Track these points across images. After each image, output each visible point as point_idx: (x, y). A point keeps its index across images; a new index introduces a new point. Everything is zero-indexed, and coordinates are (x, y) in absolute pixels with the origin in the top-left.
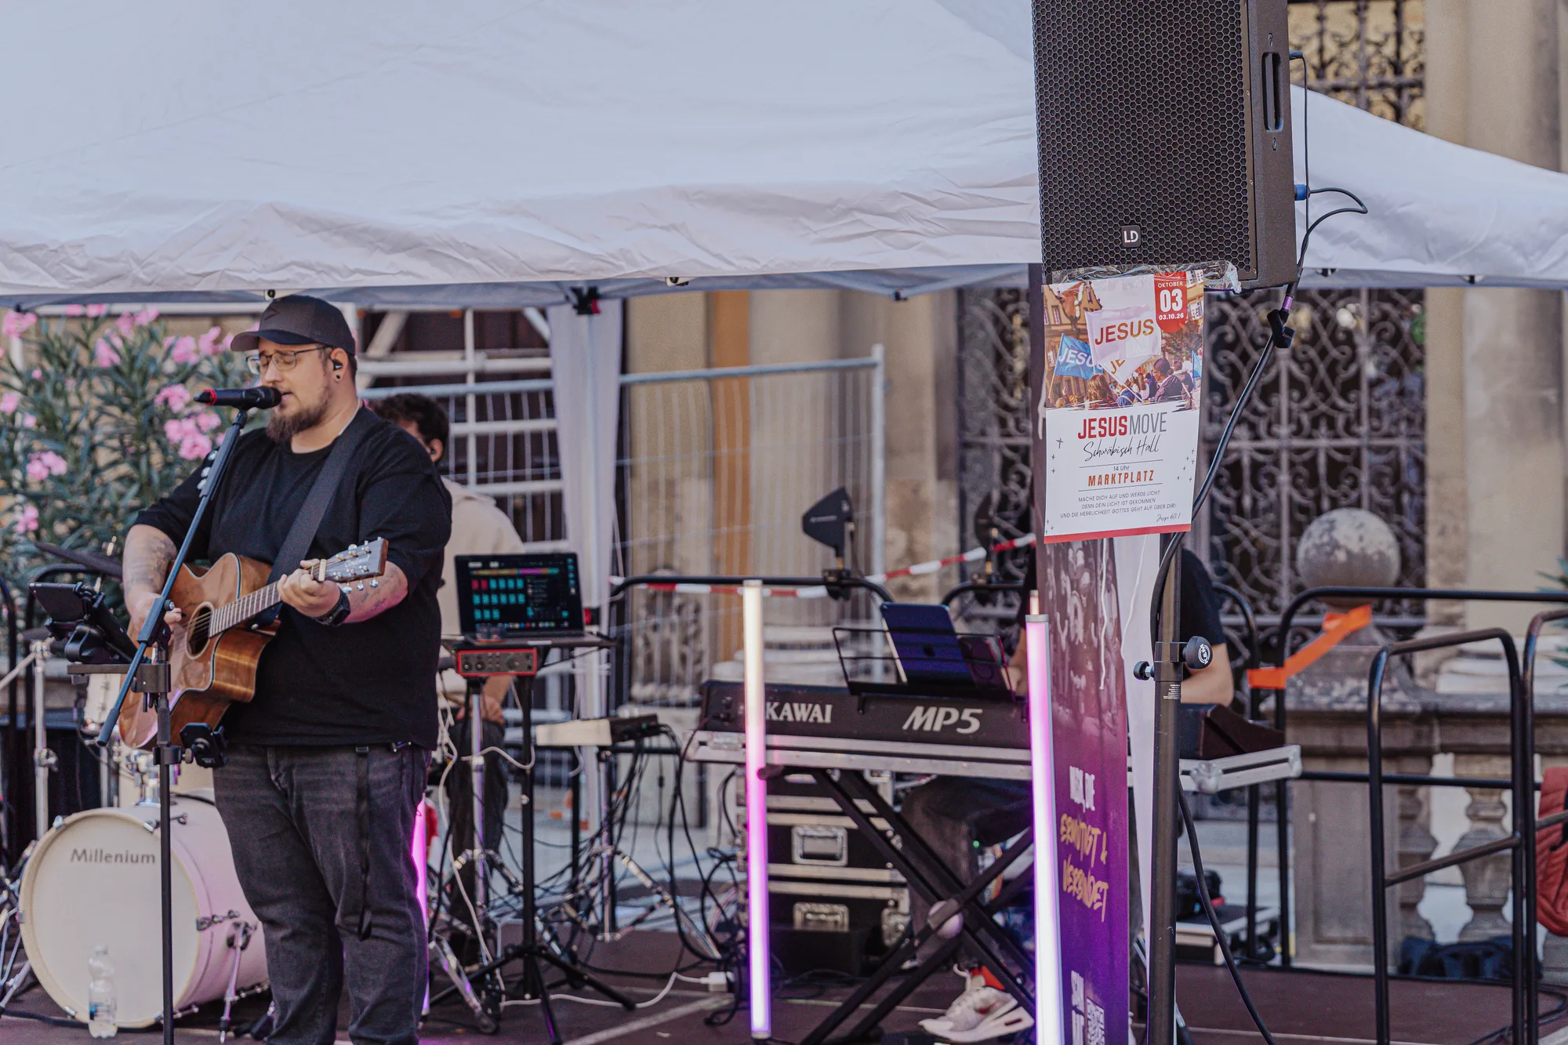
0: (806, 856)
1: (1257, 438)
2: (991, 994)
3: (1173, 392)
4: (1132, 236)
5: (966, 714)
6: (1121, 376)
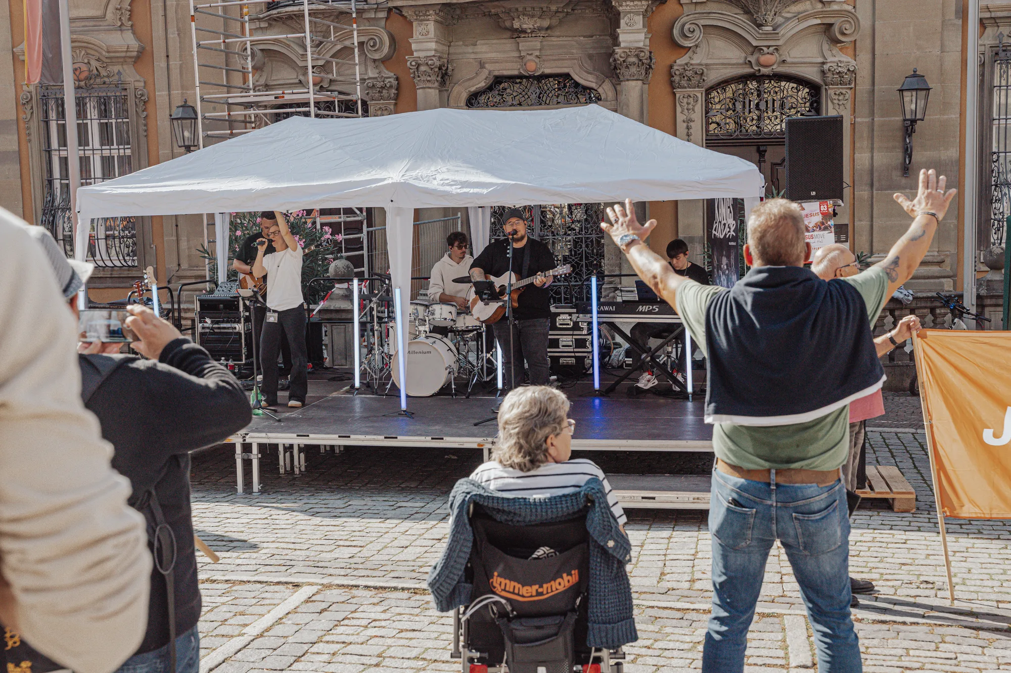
0: (563, 346)
1: (554, 235)
2: (649, 376)
3: (826, 229)
4: (813, 193)
5: (654, 307)
6: (811, 225)
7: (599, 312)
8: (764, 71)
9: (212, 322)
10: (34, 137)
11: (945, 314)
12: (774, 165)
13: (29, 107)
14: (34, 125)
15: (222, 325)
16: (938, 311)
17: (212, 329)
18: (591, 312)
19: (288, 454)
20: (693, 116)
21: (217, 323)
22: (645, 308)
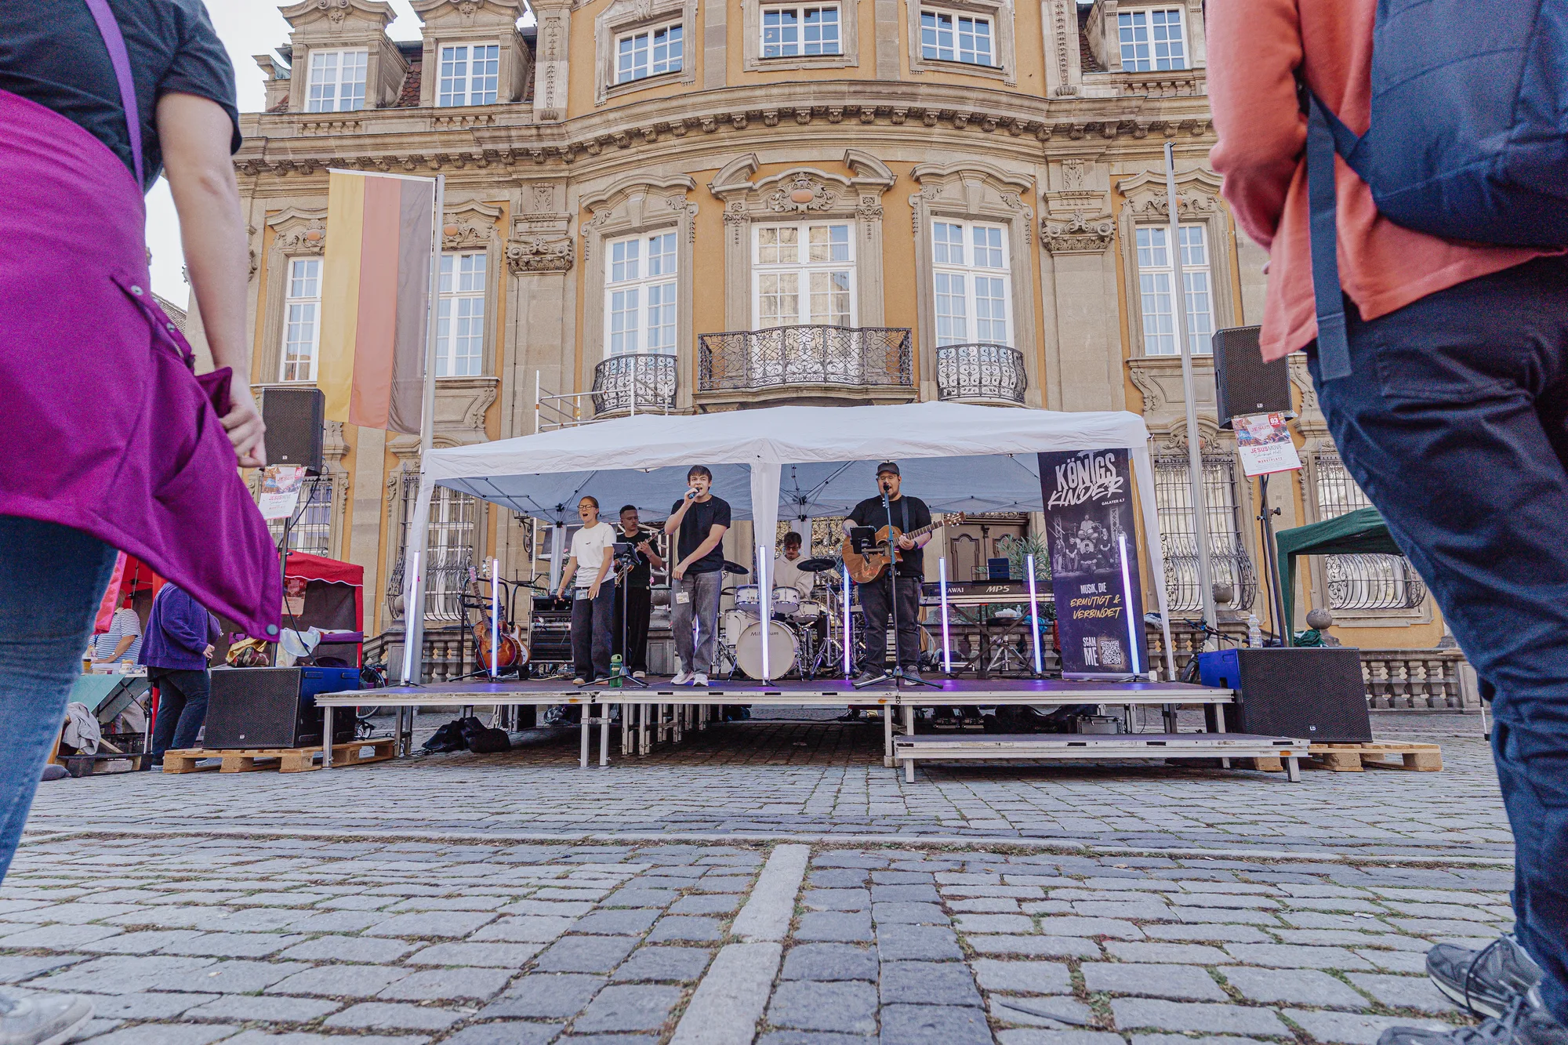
5: (1005, 587)
7: (948, 594)
9: (545, 622)
10: (394, 514)
11: (1186, 640)
12: (995, 541)
13: (393, 488)
14: (395, 503)
15: (555, 624)
16: (1181, 636)
17: (545, 627)
18: (939, 594)
19: (631, 733)
21: (550, 621)
22: (995, 589)
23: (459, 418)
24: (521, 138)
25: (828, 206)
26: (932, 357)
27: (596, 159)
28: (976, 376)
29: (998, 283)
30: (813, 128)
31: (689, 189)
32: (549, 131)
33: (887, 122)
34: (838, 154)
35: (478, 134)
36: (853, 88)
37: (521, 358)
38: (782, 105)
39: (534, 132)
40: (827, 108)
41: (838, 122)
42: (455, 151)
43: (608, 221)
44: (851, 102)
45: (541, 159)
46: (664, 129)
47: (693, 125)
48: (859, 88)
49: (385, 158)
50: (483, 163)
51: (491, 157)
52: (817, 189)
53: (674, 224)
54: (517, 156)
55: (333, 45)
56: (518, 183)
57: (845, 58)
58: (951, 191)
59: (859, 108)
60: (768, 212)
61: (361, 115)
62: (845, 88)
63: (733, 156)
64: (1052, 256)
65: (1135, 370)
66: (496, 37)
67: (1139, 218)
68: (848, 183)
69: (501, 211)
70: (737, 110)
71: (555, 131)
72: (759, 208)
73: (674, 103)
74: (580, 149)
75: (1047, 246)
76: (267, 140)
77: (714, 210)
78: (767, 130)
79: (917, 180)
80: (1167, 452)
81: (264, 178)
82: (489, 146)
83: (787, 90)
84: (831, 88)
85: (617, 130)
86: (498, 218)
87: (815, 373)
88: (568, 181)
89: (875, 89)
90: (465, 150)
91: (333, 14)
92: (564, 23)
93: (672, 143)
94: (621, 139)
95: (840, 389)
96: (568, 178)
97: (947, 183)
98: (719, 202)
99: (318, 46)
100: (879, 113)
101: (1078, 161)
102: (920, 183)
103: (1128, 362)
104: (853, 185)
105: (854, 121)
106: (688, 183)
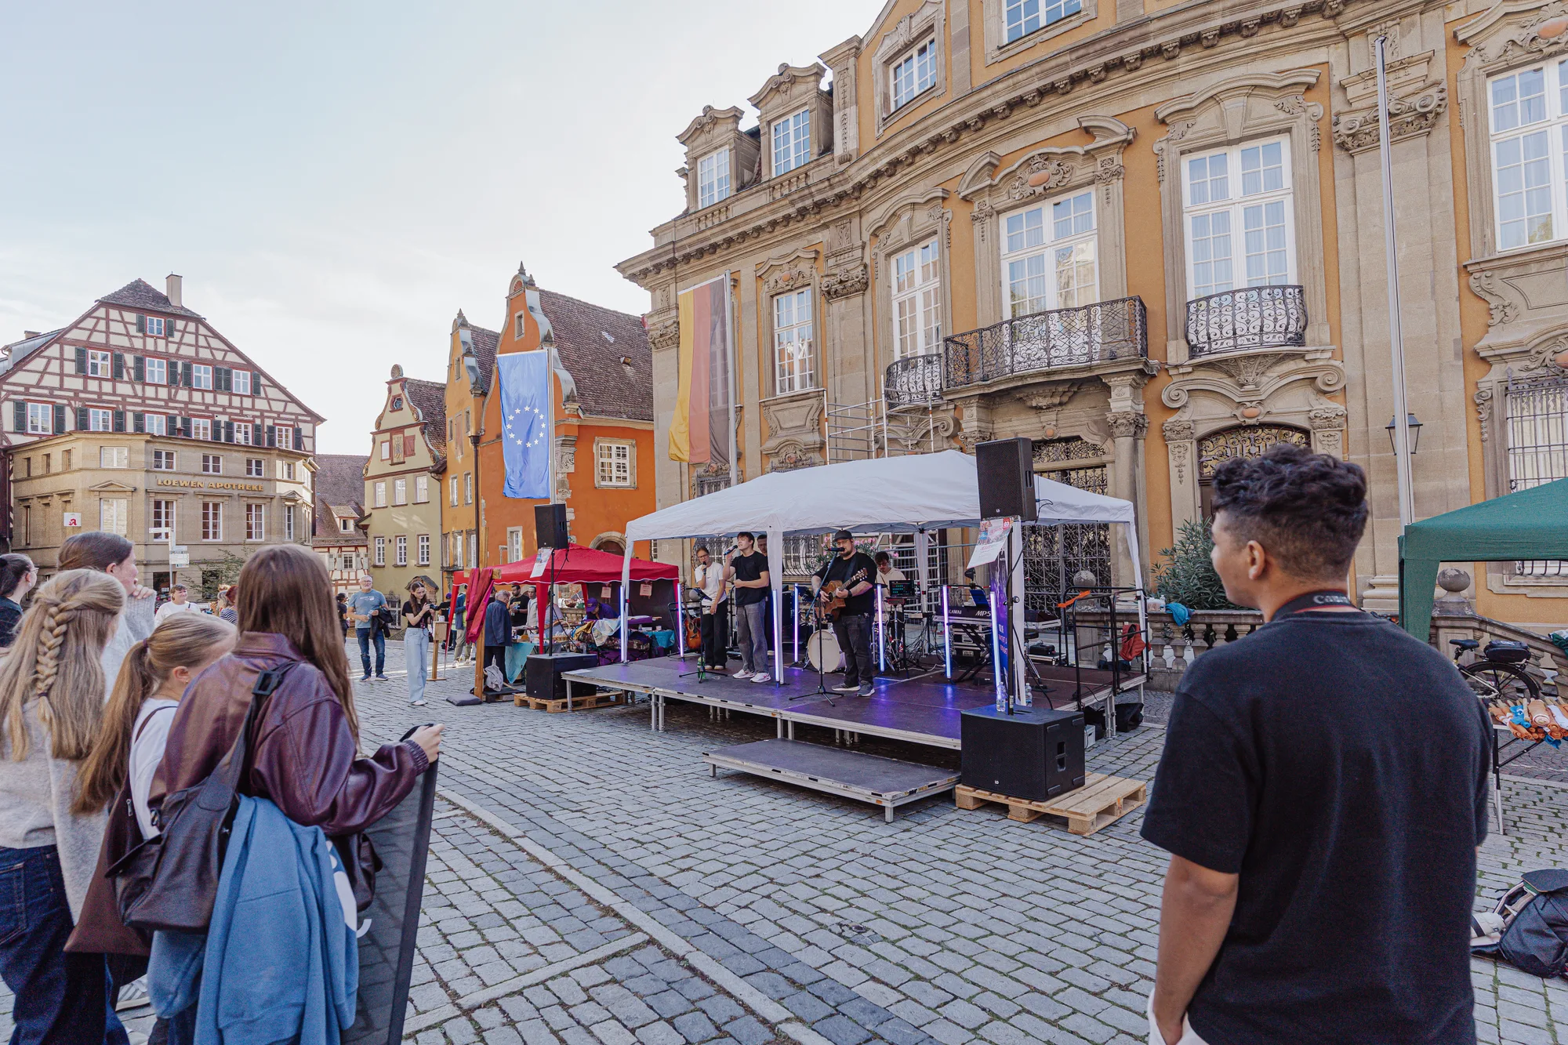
7: (949, 615)
8: (1250, 422)
20: (1184, 462)
23: (802, 423)
24: (820, 191)
25: (1066, 180)
26: (1181, 314)
27: (875, 190)
28: (1228, 328)
29: (1276, 208)
30: (1045, 106)
31: (944, 199)
32: (837, 179)
33: (1122, 72)
34: (1071, 123)
35: (791, 198)
36: (1074, 56)
37: (838, 370)
38: (1008, 97)
39: (827, 183)
40: (1053, 84)
41: (1068, 93)
42: (779, 215)
43: (889, 242)
44: (1074, 70)
45: (836, 203)
46: (916, 152)
47: (937, 141)
48: (1081, 52)
49: (739, 234)
50: (799, 218)
51: (803, 213)
52: (1053, 167)
53: (935, 233)
54: (819, 206)
55: (710, 152)
56: (826, 226)
57: (1082, 13)
58: (1206, 122)
59: (1086, 72)
60: (1010, 202)
61: (728, 201)
62: (1067, 58)
63: (973, 158)
64: (1352, 156)
65: (1477, 275)
66: (805, 104)
67: (1491, 69)
68: (1081, 151)
69: (817, 252)
70: (970, 115)
71: (841, 178)
72: (1002, 201)
73: (919, 128)
74: (860, 187)
75: (1342, 146)
76: (673, 243)
77: (964, 213)
78: (1003, 123)
79: (1163, 122)
80: (1524, 375)
81: (679, 268)
82: (800, 205)
83: (1010, 82)
84: (1053, 63)
85: (881, 164)
86: (815, 259)
87: (1039, 359)
88: (861, 213)
89: (1098, 47)
90: (786, 212)
91: (707, 129)
92: (852, 72)
93: (925, 160)
94: (887, 170)
95: (1062, 372)
96: (860, 211)
97: (1200, 114)
98: (968, 204)
99: (701, 155)
100: (1108, 68)
101: (1390, 23)
102: (1167, 125)
103: (1465, 267)
104: (1087, 152)
105: (1085, 85)
106: (940, 194)
